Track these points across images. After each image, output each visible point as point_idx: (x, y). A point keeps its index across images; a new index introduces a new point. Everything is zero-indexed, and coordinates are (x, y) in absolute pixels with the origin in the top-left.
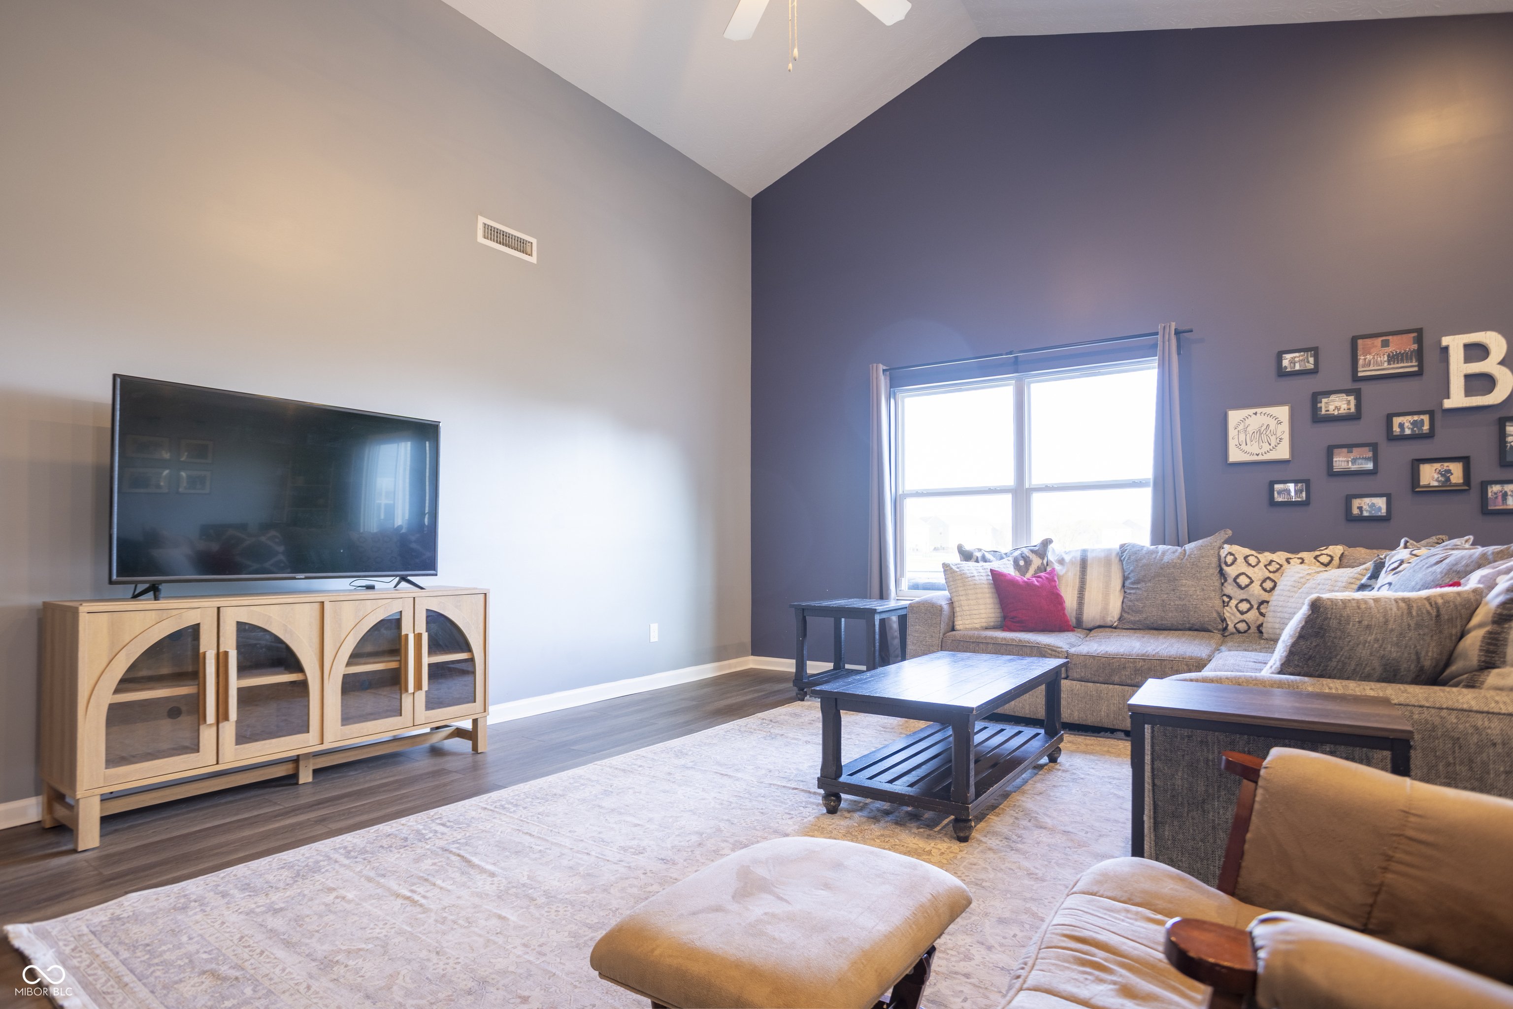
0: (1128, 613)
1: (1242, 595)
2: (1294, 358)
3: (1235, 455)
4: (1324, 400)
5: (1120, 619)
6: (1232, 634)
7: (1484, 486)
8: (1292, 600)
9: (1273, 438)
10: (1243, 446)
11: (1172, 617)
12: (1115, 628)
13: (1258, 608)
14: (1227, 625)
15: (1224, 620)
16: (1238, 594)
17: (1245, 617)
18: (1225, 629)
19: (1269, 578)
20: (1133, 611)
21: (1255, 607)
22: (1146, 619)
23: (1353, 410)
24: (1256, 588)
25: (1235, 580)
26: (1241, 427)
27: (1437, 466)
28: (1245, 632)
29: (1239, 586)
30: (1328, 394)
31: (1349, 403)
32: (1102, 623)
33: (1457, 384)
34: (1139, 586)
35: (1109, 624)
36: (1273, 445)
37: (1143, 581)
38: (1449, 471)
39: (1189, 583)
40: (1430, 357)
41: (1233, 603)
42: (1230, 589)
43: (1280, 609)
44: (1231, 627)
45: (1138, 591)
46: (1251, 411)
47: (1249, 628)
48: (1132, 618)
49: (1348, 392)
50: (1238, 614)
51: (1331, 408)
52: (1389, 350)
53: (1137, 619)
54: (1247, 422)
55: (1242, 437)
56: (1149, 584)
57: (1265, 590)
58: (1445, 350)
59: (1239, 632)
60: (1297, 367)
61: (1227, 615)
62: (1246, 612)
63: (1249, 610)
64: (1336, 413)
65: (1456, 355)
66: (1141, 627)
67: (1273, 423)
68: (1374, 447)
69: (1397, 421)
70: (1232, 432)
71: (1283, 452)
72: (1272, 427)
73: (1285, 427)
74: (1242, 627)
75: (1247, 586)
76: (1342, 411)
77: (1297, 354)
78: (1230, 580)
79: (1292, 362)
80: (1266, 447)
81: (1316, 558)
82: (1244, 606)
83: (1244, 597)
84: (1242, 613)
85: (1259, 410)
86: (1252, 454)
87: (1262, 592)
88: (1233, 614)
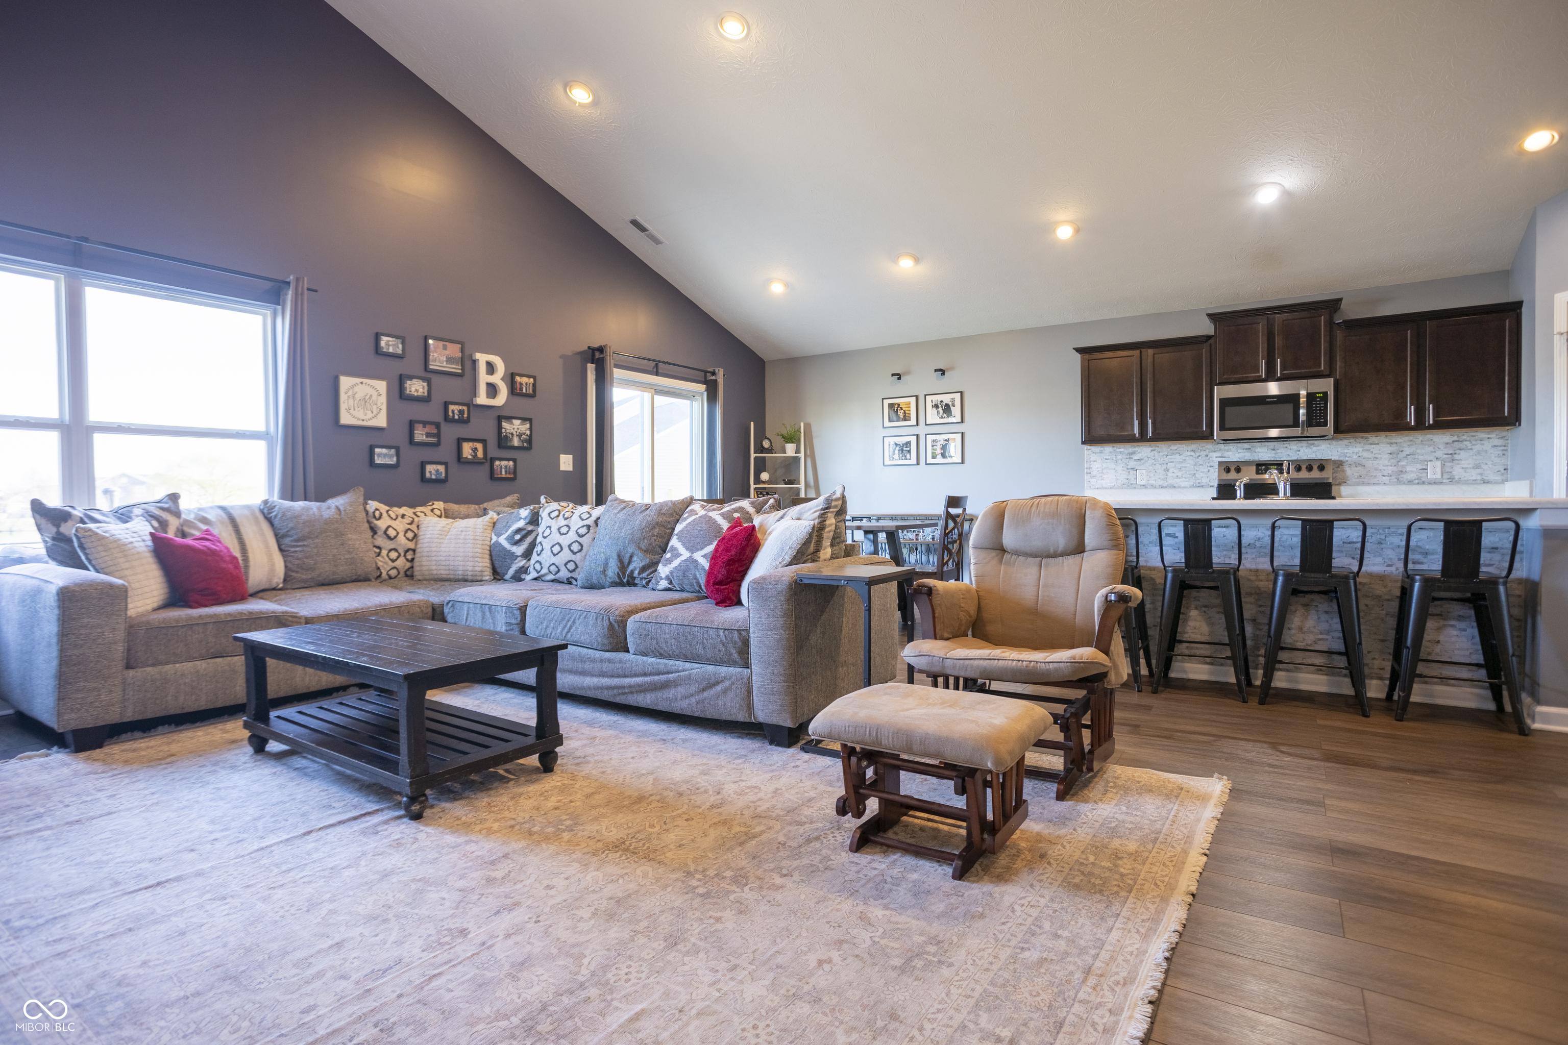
0: (297, 572)
1: (391, 545)
2: (388, 341)
3: (346, 419)
4: (409, 382)
5: (285, 580)
6: (385, 580)
7: (492, 460)
8: (443, 545)
9: (375, 407)
10: (352, 411)
11: (343, 570)
12: (281, 589)
13: (405, 556)
14: (381, 573)
15: (378, 568)
16: (387, 544)
17: (396, 564)
18: (380, 576)
19: (409, 529)
20: (303, 569)
21: (402, 554)
22: (319, 575)
23: (426, 394)
24: (401, 539)
25: (385, 532)
26: (350, 393)
27: (471, 444)
28: (395, 577)
29: (389, 538)
30: (411, 378)
31: (423, 388)
32: (267, 586)
33: (482, 389)
34: (305, 543)
35: (274, 585)
36: (375, 413)
37: (309, 538)
38: (476, 449)
39: (354, 537)
40: (468, 364)
41: (384, 552)
42: (380, 540)
43: (434, 554)
44: (384, 575)
45: (305, 549)
46: (358, 380)
47: (399, 573)
48: (304, 577)
49: (423, 379)
50: (390, 563)
51: (413, 389)
52: (447, 352)
53: (310, 577)
54: (356, 389)
55: (351, 401)
56: (317, 541)
57: (408, 539)
58: (474, 362)
59: (390, 578)
60: (391, 350)
61: (380, 564)
62: (396, 560)
63: (398, 557)
64: (416, 394)
65: (482, 368)
66: (312, 584)
67: (375, 394)
68: (438, 426)
69: (451, 407)
70: (343, 397)
71: (381, 421)
72: (374, 398)
73: (383, 400)
74: (393, 573)
75: (396, 537)
76: (419, 394)
77: (390, 339)
78: (380, 533)
79: (388, 344)
80: (370, 415)
81: (432, 510)
82: (394, 555)
83: (393, 546)
84: (393, 561)
85: (365, 381)
86: (359, 419)
87: (407, 541)
88: (385, 563)
